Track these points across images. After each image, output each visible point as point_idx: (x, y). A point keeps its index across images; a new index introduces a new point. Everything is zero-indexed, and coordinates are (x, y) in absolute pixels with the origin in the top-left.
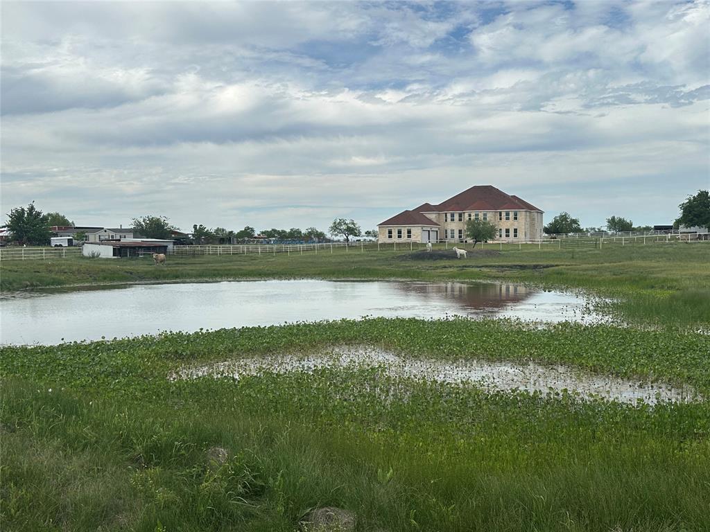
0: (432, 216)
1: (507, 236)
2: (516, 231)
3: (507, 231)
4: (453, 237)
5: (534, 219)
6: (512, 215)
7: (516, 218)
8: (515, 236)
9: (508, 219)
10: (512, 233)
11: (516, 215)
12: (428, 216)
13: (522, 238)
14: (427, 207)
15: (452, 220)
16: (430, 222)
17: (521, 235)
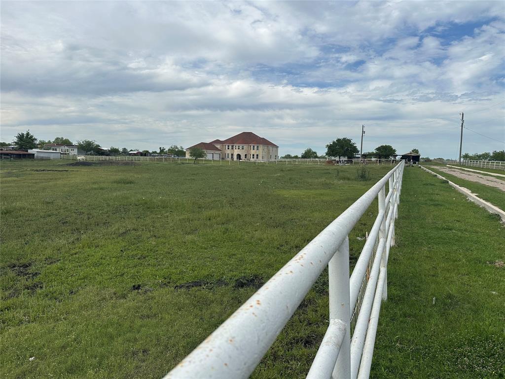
0: (218, 146)
1: (253, 158)
2: (257, 155)
3: (253, 155)
4: (228, 157)
5: (269, 150)
6: (255, 147)
7: (258, 149)
8: (257, 158)
9: (254, 149)
10: (255, 156)
11: (258, 147)
12: (216, 146)
13: (260, 160)
14: (218, 142)
15: (228, 149)
16: (217, 149)
17: (260, 157)
